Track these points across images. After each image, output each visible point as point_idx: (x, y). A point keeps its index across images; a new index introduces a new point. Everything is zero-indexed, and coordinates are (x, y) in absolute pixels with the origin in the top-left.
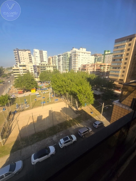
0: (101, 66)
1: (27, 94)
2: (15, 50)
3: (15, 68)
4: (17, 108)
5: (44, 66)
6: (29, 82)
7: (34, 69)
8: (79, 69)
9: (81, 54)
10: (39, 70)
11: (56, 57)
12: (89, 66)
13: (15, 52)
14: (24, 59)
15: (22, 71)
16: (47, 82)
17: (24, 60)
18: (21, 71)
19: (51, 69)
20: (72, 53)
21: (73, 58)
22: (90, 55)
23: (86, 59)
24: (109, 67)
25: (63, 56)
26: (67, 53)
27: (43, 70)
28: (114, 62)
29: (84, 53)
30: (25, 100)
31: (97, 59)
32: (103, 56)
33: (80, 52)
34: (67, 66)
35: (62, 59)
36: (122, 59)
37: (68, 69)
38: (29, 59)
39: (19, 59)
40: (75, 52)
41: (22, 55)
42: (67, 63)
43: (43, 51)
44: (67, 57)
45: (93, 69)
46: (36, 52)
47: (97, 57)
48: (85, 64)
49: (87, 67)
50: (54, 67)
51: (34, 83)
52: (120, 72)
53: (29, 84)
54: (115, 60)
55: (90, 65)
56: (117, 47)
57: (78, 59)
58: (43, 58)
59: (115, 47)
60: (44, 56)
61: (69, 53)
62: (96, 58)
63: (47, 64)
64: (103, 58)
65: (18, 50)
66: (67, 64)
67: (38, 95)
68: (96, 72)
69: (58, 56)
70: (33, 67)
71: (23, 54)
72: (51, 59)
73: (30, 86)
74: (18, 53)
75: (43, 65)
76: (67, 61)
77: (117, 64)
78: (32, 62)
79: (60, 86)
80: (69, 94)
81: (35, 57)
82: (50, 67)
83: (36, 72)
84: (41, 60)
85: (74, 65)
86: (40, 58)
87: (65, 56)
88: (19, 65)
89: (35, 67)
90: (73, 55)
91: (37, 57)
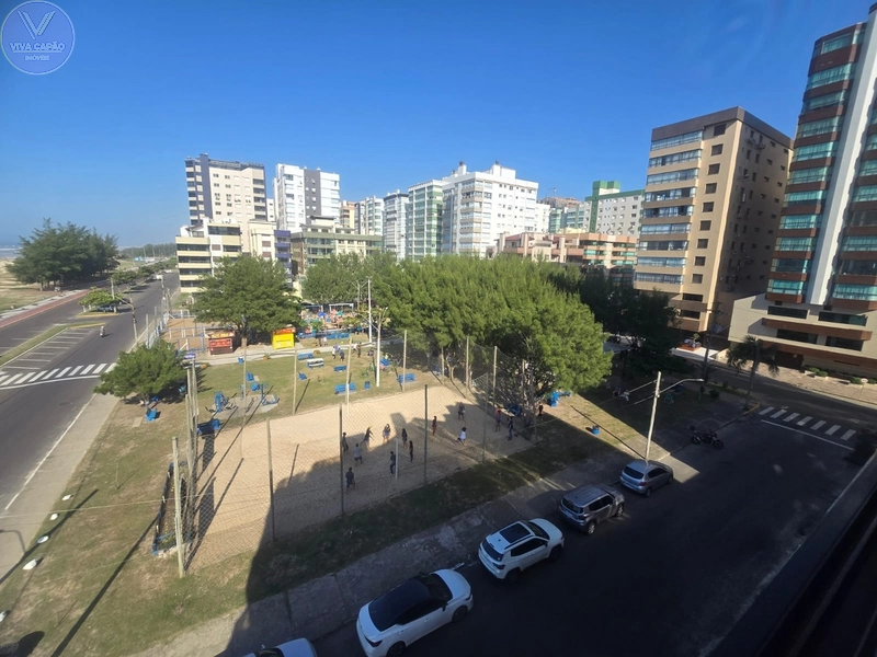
0: (585, 243)
1: (253, 353)
3: (185, 237)
4: (215, 408)
5: (325, 236)
6: (268, 296)
7: (279, 249)
8: (490, 252)
9: (495, 189)
10: (300, 255)
11: (376, 204)
12: (534, 242)
14: (230, 205)
15: (221, 253)
16: (339, 308)
17: (229, 209)
18: (216, 253)
19: (359, 248)
20: (456, 185)
21: (459, 208)
22: (534, 195)
23: (517, 212)
24: (618, 249)
25: (411, 199)
26: (431, 187)
27: (320, 256)
28: (653, 220)
29: (511, 188)
31: (559, 218)
32: (588, 206)
33: (490, 182)
34: (429, 242)
35: (403, 211)
36: (690, 209)
38: (253, 204)
39: (207, 203)
40: (473, 181)
41: (222, 186)
42: (430, 227)
43: (323, 175)
44: (430, 203)
45: (553, 256)
46: (290, 177)
47: (559, 212)
48: (514, 232)
49: (526, 243)
50: (369, 243)
52: (684, 262)
53: (269, 305)
54: (656, 211)
55: (538, 238)
56: (664, 160)
57: (484, 210)
58: (318, 204)
59: (651, 159)
60: (323, 193)
61: (440, 185)
62: (556, 215)
63: (339, 226)
64: (588, 214)
65: (206, 163)
66: (429, 235)
67: (310, 356)
68: (567, 268)
69: (385, 200)
70: (272, 240)
71: (228, 182)
72: (352, 213)
73: (273, 314)
74: (205, 175)
75: (320, 231)
76: (430, 219)
77: (667, 228)
78: (265, 217)
79: (436, 304)
80: (478, 341)
81: (280, 196)
82: (353, 241)
83: (286, 260)
84: (307, 212)
85: (464, 236)
86: (304, 203)
87: (421, 200)
88: (210, 227)
89: (285, 240)
90: (459, 193)
91: (291, 196)
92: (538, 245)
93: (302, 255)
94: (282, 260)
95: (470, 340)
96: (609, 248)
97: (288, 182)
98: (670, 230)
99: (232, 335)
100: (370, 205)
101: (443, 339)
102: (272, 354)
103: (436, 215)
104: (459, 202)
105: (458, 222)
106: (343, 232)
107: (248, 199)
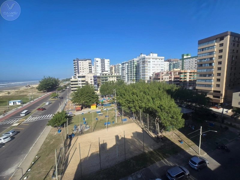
0: (180, 73)
1: (85, 111)
2: (74, 61)
3: (73, 79)
4: (74, 129)
5: (106, 76)
6: (89, 96)
7: (94, 80)
8: (150, 78)
9: (151, 60)
10: (99, 81)
11: (120, 65)
12: (164, 74)
13: (74, 62)
14: (83, 70)
15: (81, 82)
16: (109, 96)
17: (83, 71)
18: (79, 83)
19: (115, 79)
20: (140, 60)
21: (141, 66)
22: (163, 60)
23: (158, 65)
24: (191, 74)
25: (128, 64)
26: (133, 60)
27: (104, 81)
28: (201, 68)
29: (156, 59)
30: (84, 119)
31: (172, 65)
32: (180, 62)
33: (150, 58)
34: (134, 75)
35: (126, 67)
36: (213, 64)
37: (135, 78)
38: (89, 69)
39: (78, 70)
40: (145, 58)
41: (82, 65)
42: (134, 71)
43: (105, 60)
44: (133, 65)
45: (170, 78)
46: (97, 61)
47: (172, 63)
48: (157, 72)
49: (161, 75)
50: (117, 77)
51: (95, 97)
52: (212, 80)
53: (90, 98)
54: (201, 65)
55: (165, 73)
56: (203, 49)
57: (148, 66)
58: (104, 67)
59: (198, 49)
60: (106, 64)
61: (136, 60)
62: (171, 64)
63: (109, 73)
64: (181, 64)
65: (78, 60)
66: (134, 73)
67: (99, 112)
68: (174, 81)
69: (122, 64)
70: (93, 78)
71: (83, 64)
72: (114, 68)
73: (91, 101)
74: (78, 63)
75: (104, 75)
76: (133, 69)
77: (205, 70)
78: (91, 72)
79: (131, 100)
80: (143, 111)
81: (95, 66)
82: (113, 77)
83: (96, 83)
84: (102, 70)
85: (143, 74)
86: (101, 68)
87: (131, 64)
88: (78, 76)
89: (96, 78)
90: (141, 62)
91: (98, 66)
92: (165, 75)
93: (100, 81)
94: (95, 83)
95: (141, 111)
96: (188, 74)
97: (97, 63)
98: (207, 71)
99: (81, 106)
100: (118, 66)
101: (133, 110)
102: (90, 111)
103: (135, 68)
104: (141, 64)
105: (141, 70)
106: (110, 75)
107: (87, 68)
